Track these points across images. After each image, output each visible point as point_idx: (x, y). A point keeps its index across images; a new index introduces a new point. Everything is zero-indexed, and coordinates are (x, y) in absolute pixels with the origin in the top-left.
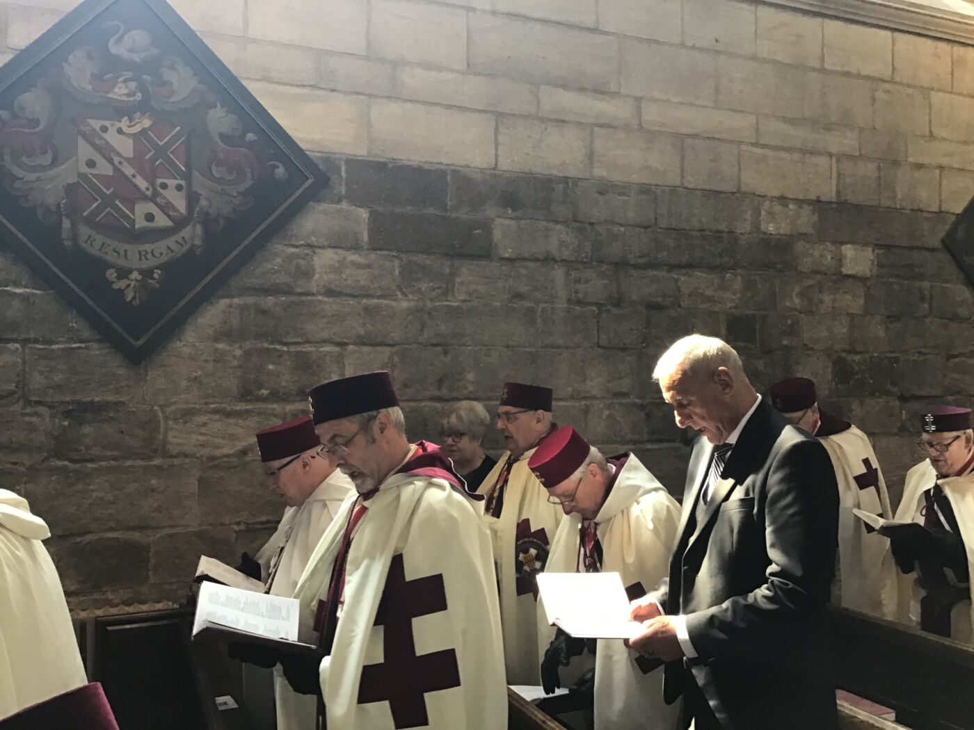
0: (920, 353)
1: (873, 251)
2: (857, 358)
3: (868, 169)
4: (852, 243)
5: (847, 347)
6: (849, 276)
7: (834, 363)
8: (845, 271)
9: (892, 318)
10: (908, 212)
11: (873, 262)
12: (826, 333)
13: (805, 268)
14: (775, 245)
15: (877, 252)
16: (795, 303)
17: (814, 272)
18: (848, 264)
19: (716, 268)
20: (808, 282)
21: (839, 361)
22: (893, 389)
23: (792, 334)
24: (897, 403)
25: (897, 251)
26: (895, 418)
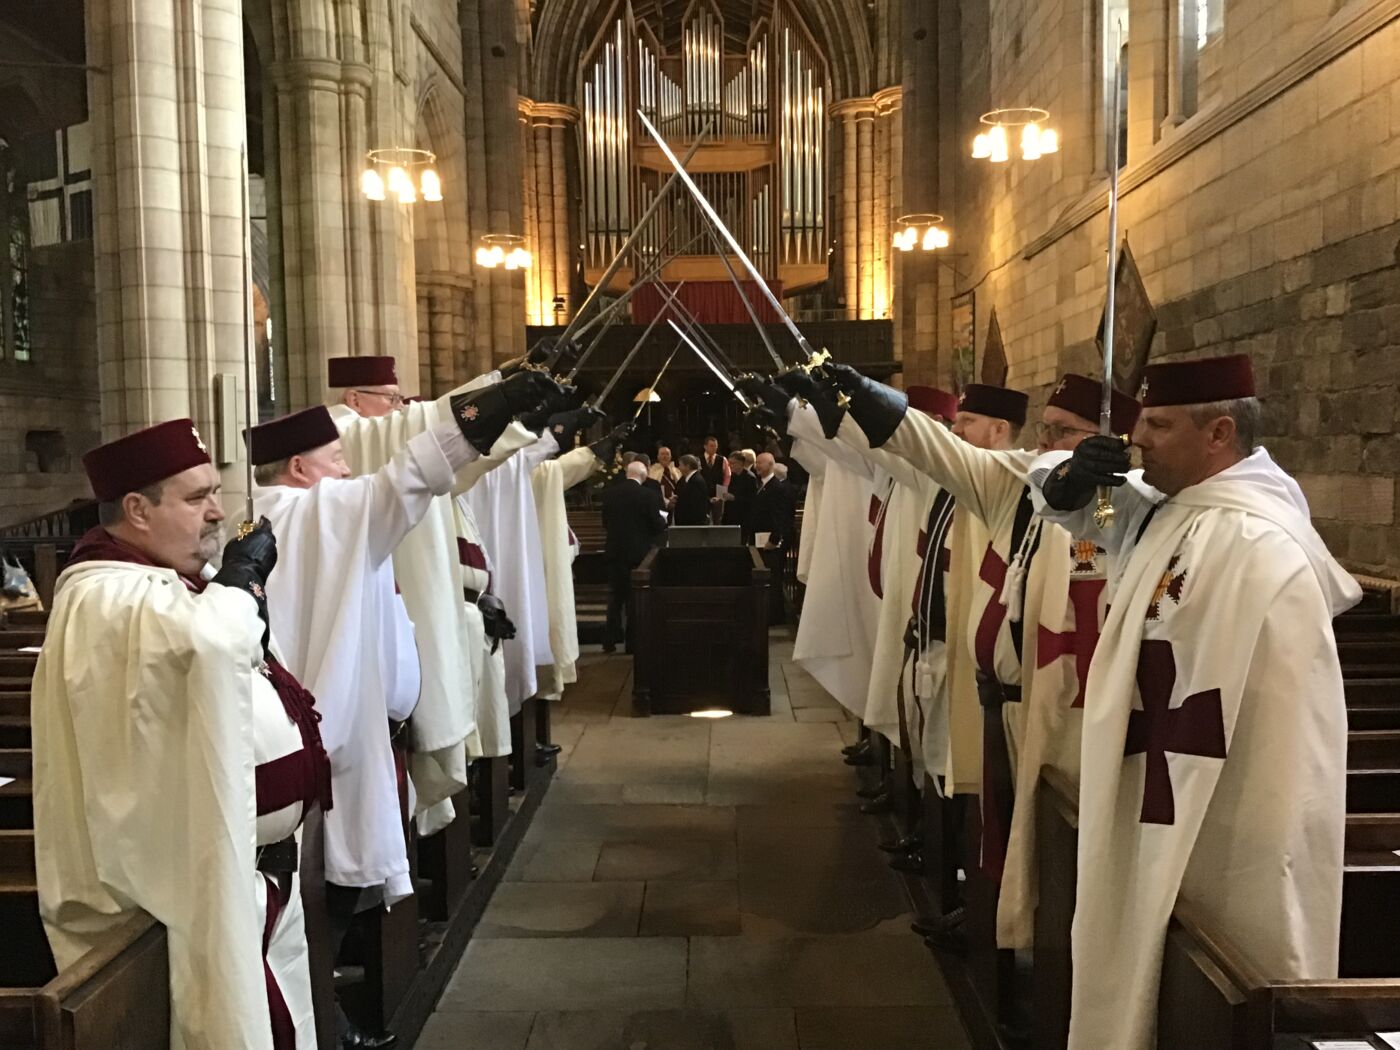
0: (1379, 388)
1: (1347, 284)
2: (1335, 396)
3: (1342, 204)
4: (1332, 283)
5: (1327, 386)
6: (1331, 317)
7: (1321, 402)
8: (1329, 312)
9: (1360, 353)
10: (1371, 234)
11: (1346, 297)
12: (1318, 373)
13: (1305, 316)
14: (1293, 300)
15: (1351, 285)
16: (1300, 351)
17: (1312, 318)
18: (1329, 304)
19: (1267, 331)
20: (1309, 329)
21: (1323, 401)
22: (1356, 426)
23: (1299, 378)
24: (1358, 440)
25: (1364, 279)
26: (1356, 457)
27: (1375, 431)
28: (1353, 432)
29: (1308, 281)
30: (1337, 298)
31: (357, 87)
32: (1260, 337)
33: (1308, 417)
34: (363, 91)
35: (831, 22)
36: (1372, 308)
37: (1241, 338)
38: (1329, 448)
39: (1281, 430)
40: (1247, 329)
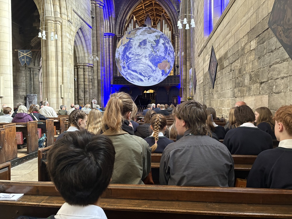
2: (253, 73)
4: (252, 40)
5: (252, 70)
8: (251, 49)
9: (259, 58)
10: (262, 21)
11: (255, 43)
12: (249, 68)
13: (246, 52)
14: (243, 49)
15: (257, 39)
16: (245, 62)
17: (247, 52)
18: (252, 47)
19: (238, 59)
20: (247, 55)
21: (250, 75)
22: (258, 81)
23: (245, 70)
24: (259, 85)
25: (260, 36)
26: (258, 90)
27: (263, 81)
28: (257, 82)
29: (247, 42)
30: (253, 44)
31: (58, 22)
32: (236, 61)
33: (247, 81)
34: (60, 24)
35: (173, 19)
36: (262, 44)
37: (233, 62)
38: (252, 88)
39: (241, 85)
40: (234, 60)
